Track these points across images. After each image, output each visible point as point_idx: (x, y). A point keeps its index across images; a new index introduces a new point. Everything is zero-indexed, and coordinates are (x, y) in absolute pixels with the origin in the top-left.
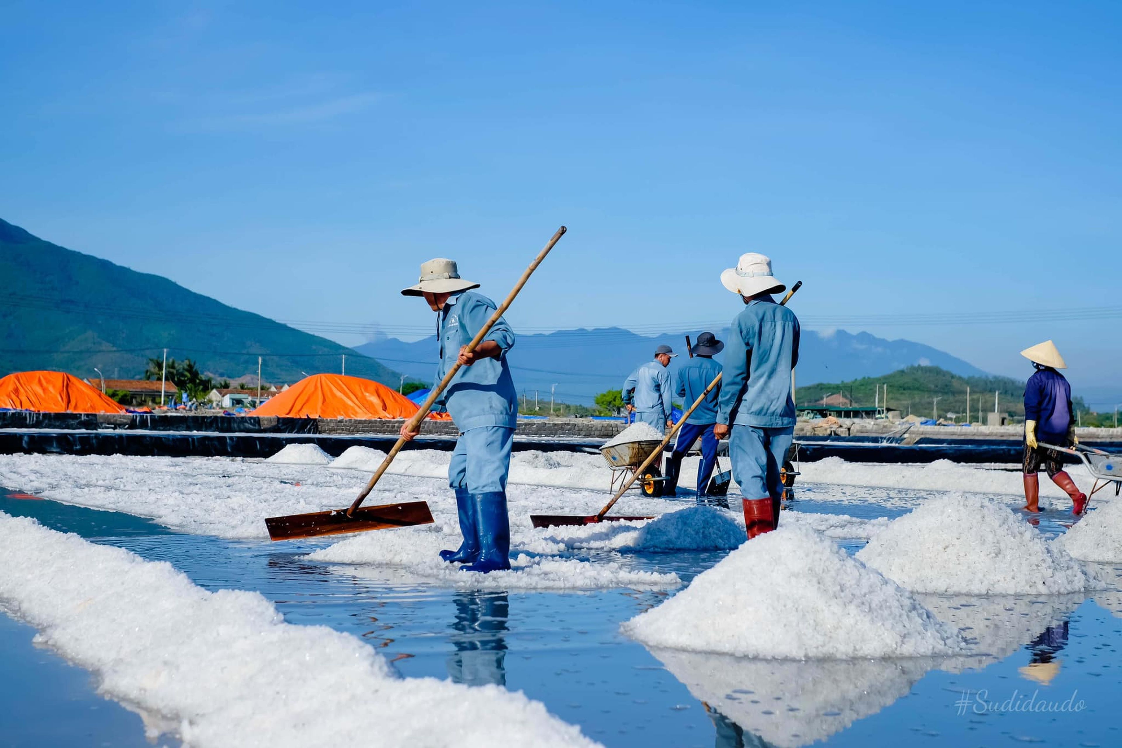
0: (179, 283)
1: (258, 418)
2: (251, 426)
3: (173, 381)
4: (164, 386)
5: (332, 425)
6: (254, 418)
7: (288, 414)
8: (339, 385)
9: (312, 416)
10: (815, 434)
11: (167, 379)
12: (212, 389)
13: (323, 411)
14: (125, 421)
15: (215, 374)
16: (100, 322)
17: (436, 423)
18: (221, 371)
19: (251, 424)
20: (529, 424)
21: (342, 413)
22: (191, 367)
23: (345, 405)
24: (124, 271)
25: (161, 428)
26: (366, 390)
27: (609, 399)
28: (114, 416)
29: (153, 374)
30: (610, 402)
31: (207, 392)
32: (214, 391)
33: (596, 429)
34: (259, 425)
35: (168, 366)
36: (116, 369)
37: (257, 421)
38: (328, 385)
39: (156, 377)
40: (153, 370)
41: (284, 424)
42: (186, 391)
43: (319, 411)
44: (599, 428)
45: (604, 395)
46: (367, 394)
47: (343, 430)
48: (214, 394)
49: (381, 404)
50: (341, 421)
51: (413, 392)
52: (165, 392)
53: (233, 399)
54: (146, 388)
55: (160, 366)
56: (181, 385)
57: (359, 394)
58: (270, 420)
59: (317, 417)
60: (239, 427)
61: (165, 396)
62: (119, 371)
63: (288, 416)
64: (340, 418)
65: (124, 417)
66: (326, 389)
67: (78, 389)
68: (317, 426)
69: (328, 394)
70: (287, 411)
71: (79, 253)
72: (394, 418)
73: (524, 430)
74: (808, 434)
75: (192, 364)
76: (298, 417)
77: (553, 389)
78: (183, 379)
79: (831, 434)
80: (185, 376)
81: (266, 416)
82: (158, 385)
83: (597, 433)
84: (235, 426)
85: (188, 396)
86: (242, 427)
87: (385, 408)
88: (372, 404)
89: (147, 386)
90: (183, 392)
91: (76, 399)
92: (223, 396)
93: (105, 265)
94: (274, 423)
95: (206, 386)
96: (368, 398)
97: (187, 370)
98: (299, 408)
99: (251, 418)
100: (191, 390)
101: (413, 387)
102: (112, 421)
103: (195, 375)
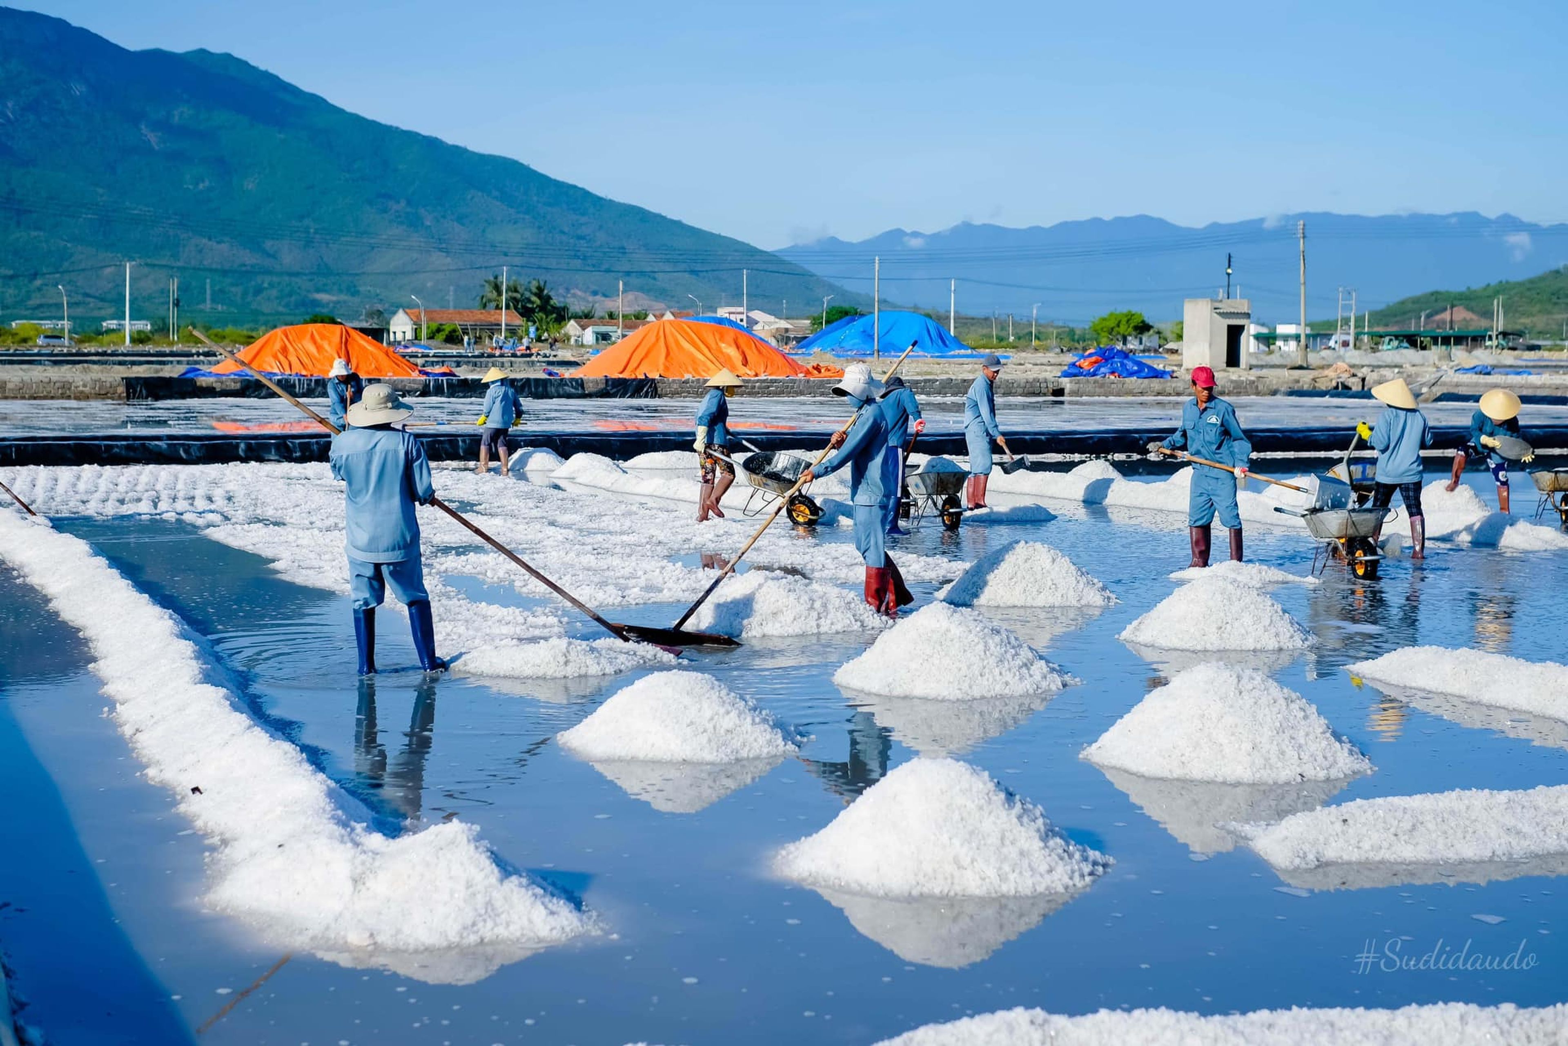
0: (533, 167)
1: (582, 379)
2: (573, 391)
3: (516, 308)
4: (504, 317)
5: (675, 386)
6: (576, 380)
7: (621, 373)
8: (687, 333)
9: (650, 376)
10: (1315, 387)
11: (508, 307)
12: (569, 319)
13: (667, 368)
14: (416, 386)
15: (585, 292)
16: (428, 223)
17: (808, 381)
18: (594, 288)
19: (572, 387)
20: (929, 380)
21: (690, 369)
22: (540, 289)
23: (694, 361)
24: (458, 152)
25: (461, 394)
26: (722, 338)
27: (1112, 323)
28: (402, 381)
29: (490, 301)
30: (1112, 329)
31: (563, 323)
32: (572, 322)
33: (1019, 386)
34: (583, 388)
35: (508, 289)
36: (452, 288)
37: (580, 383)
38: (673, 335)
39: (493, 304)
40: (489, 295)
41: (613, 387)
42: (535, 322)
43: (661, 367)
44: (1022, 385)
45: (1104, 319)
46: (723, 345)
47: (689, 393)
48: (571, 327)
49: (741, 358)
50: (686, 382)
51: (841, 318)
52: (507, 325)
53: (597, 333)
54: (480, 320)
55: (497, 288)
56: (527, 313)
57: (713, 346)
58: (596, 382)
59: (657, 377)
60: (557, 391)
61: (506, 330)
62: (456, 291)
63: (621, 376)
64: (687, 376)
65: (414, 381)
66: (670, 339)
67: (360, 345)
68: (656, 388)
69: (672, 345)
70: (621, 369)
71: (397, 128)
72: (756, 375)
73: (923, 388)
74: (1306, 387)
75: (542, 284)
76: (633, 377)
77: (1035, 312)
78: (530, 306)
79: (1337, 388)
80: (533, 303)
81: (591, 378)
82: (496, 316)
83: (1020, 390)
84: (553, 390)
85: (537, 329)
86: (561, 392)
87: (745, 363)
88: (728, 358)
89: (482, 317)
90: (530, 324)
91: (357, 358)
92: (584, 329)
93: (433, 144)
94: (602, 386)
95: (561, 316)
96: (724, 350)
97: (535, 294)
98: (635, 365)
99: (572, 380)
100: (541, 320)
101: (841, 312)
102: (400, 387)
103: (546, 300)
